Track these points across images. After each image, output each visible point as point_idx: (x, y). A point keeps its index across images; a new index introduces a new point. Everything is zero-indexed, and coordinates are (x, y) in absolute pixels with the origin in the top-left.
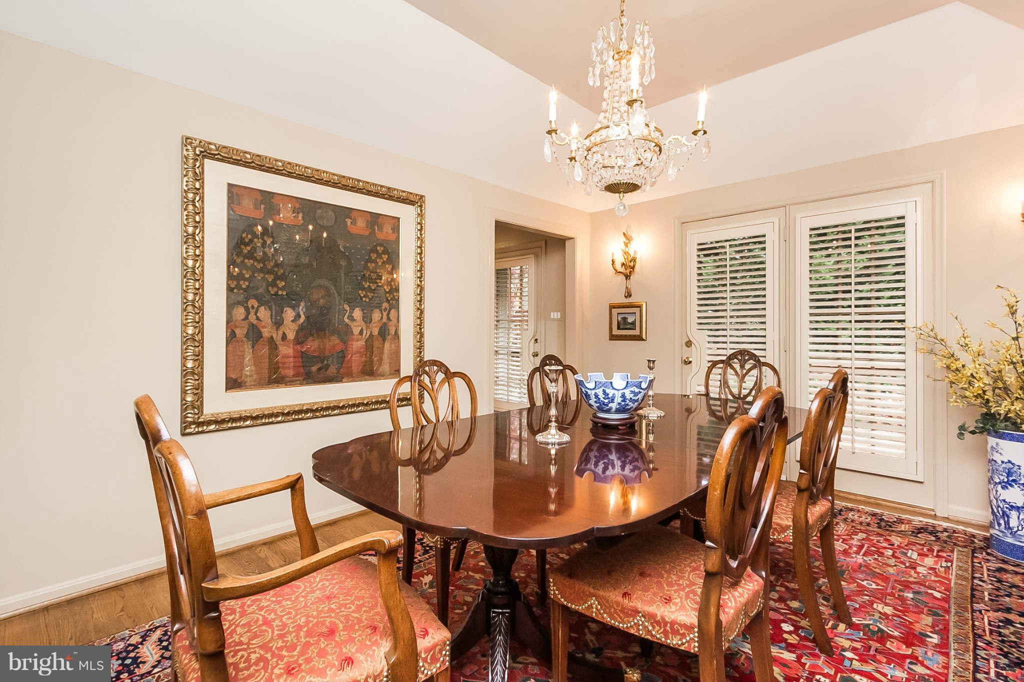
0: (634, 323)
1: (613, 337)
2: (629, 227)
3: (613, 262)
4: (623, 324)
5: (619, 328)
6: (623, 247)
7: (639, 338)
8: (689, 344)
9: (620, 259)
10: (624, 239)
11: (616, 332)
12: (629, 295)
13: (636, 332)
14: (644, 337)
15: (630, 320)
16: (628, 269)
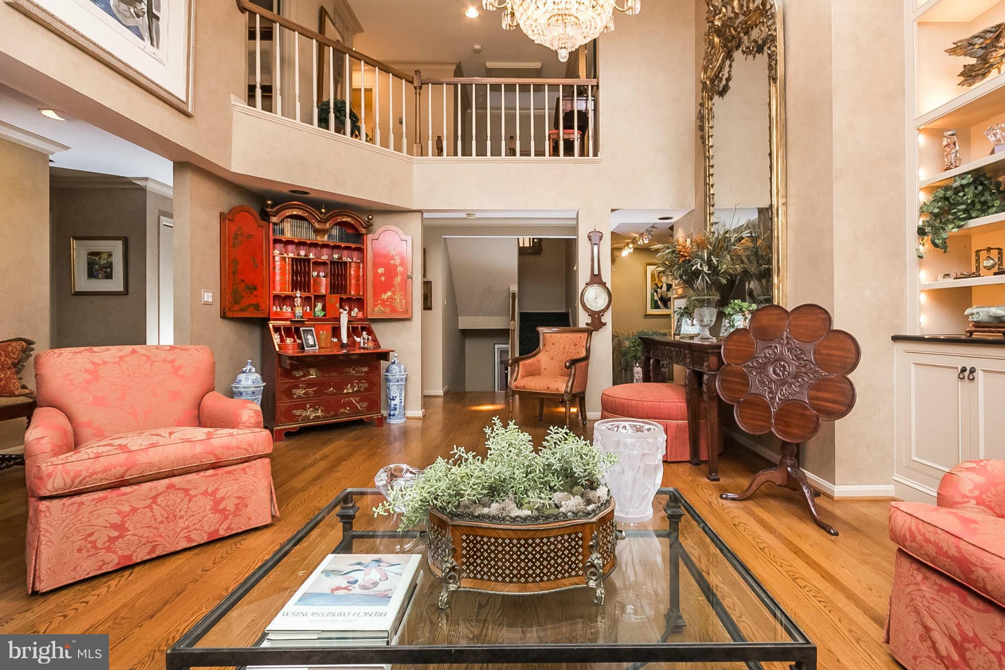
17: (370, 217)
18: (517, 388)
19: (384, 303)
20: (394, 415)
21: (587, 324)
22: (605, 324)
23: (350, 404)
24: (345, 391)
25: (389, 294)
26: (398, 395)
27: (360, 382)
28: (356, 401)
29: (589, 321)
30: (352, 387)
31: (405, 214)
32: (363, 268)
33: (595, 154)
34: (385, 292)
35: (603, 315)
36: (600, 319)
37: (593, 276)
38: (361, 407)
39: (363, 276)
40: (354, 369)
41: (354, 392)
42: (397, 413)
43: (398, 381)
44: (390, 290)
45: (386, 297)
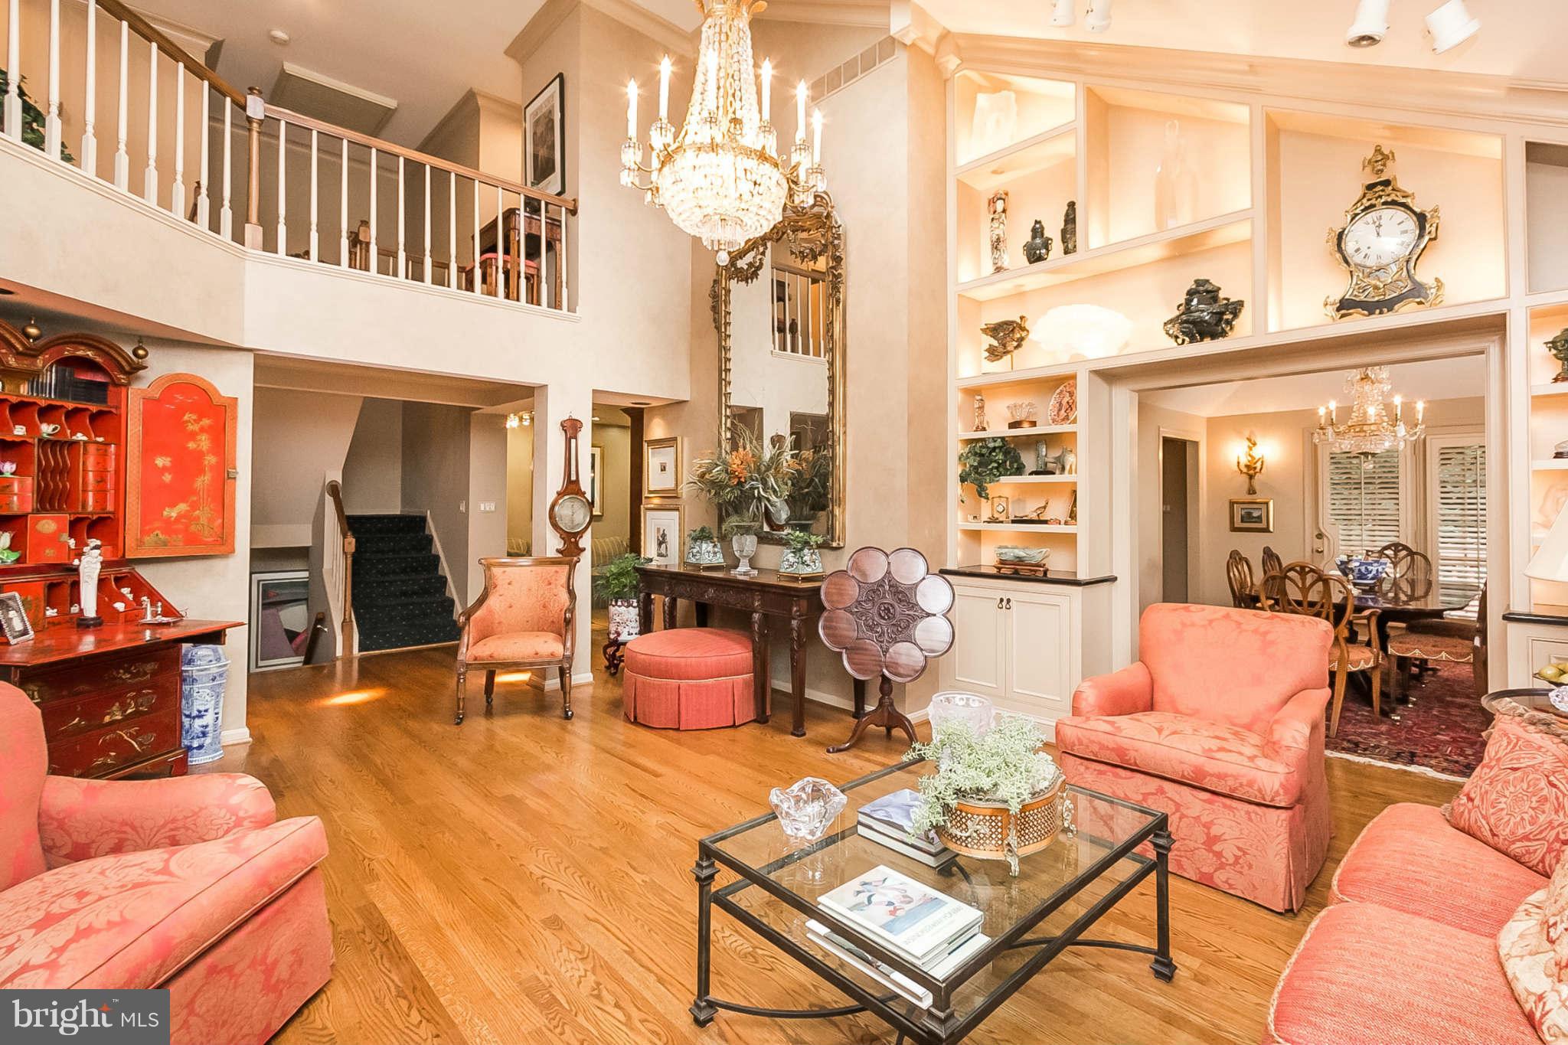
0: (1260, 517)
1: (1234, 529)
2: (1252, 432)
3: (1238, 463)
4: (1247, 517)
5: (1242, 521)
6: (1248, 450)
7: (1266, 530)
8: (1320, 536)
9: (1244, 461)
10: (1248, 443)
11: (1238, 524)
12: (1252, 491)
13: (1263, 525)
14: (1271, 530)
15: (1256, 514)
16: (1251, 471)
17: (141, 352)
18: (476, 659)
19: (169, 526)
20: (200, 747)
21: (558, 551)
22: (584, 550)
23: (119, 744)
24: (107, 719)
25: (182, 507)
26: (211, 706)
27: (139, 694)
28: (131, 736)
29: (561, 546)
30: (124, 707)
31: (214, 352)
32: (117, 455)
33: (572, 309)
34: (173, 505)
35: (581, 537)
36: (577, 543)
37: (570, 482)
38: (140, 744)
39: (117, 471)
40: (127, 671)
41: (126, 718)
42: (208, 741)
43: (213, 680)
44: (184, 500)
45: (174, 514)
